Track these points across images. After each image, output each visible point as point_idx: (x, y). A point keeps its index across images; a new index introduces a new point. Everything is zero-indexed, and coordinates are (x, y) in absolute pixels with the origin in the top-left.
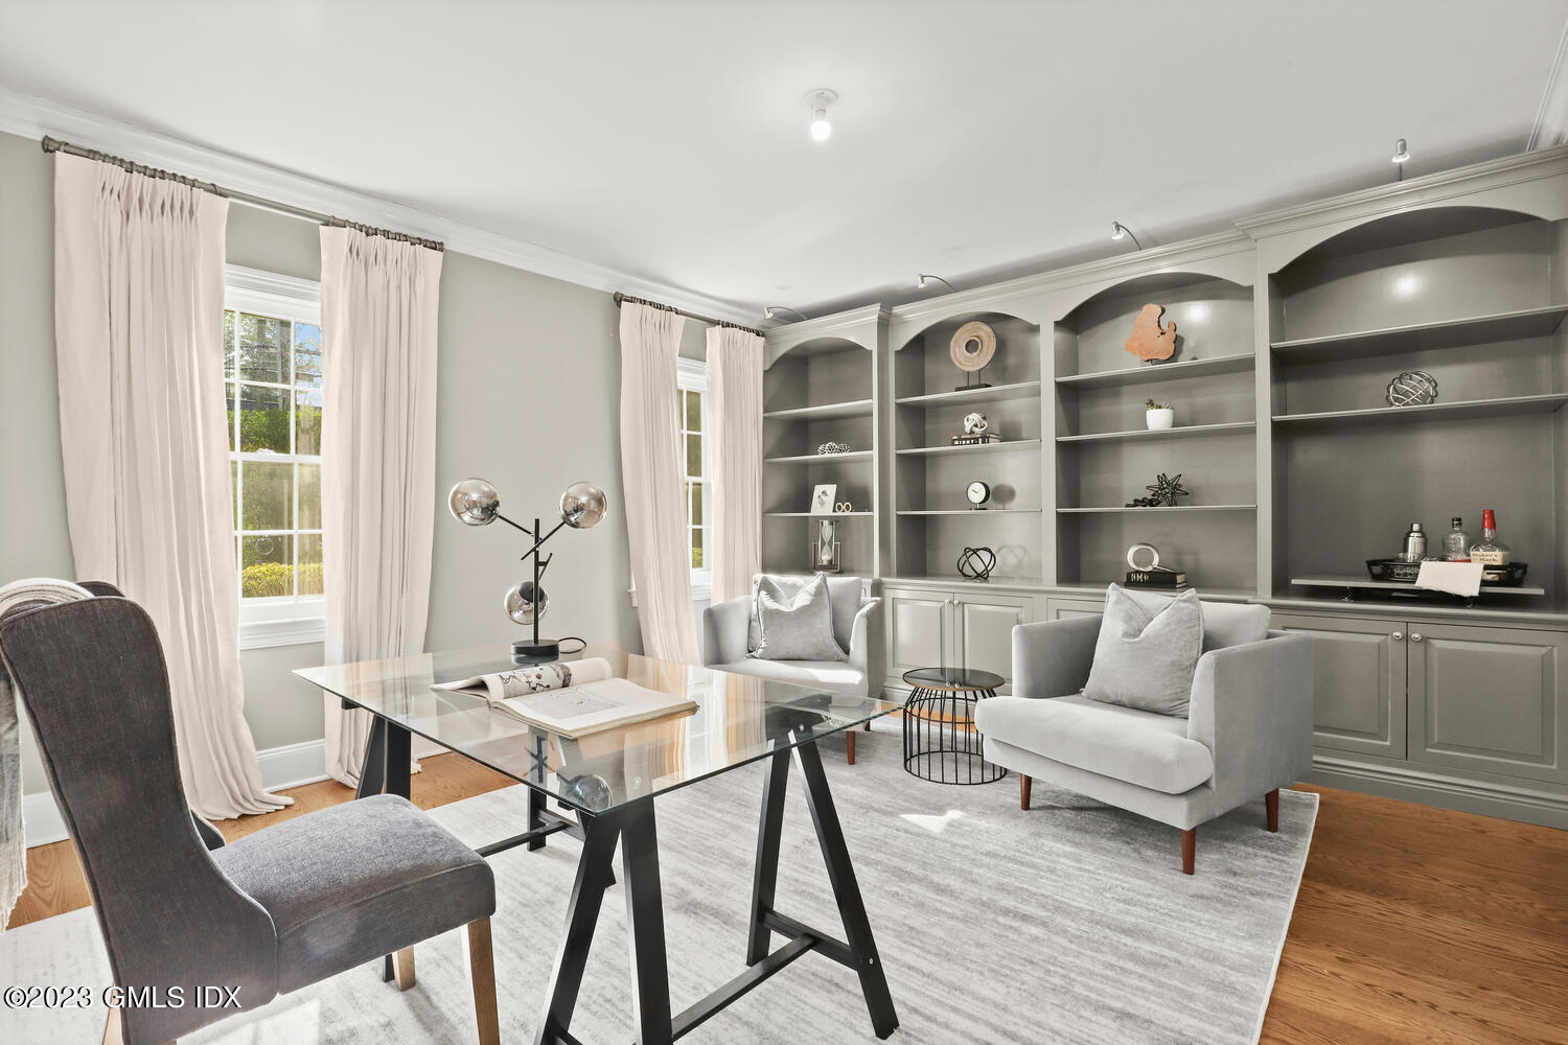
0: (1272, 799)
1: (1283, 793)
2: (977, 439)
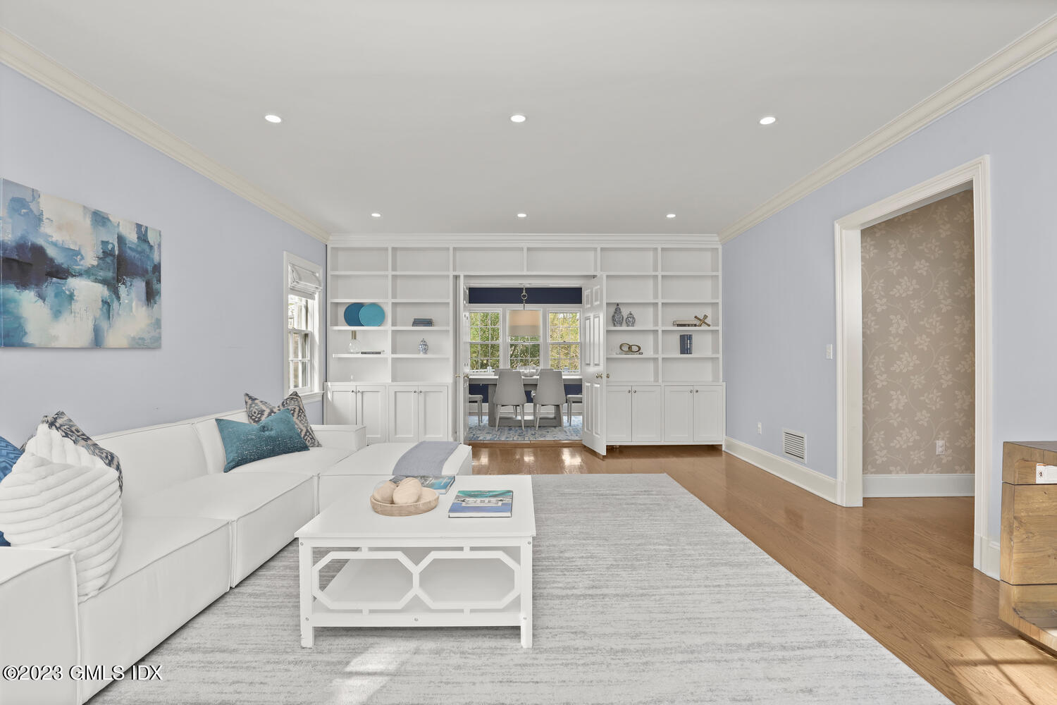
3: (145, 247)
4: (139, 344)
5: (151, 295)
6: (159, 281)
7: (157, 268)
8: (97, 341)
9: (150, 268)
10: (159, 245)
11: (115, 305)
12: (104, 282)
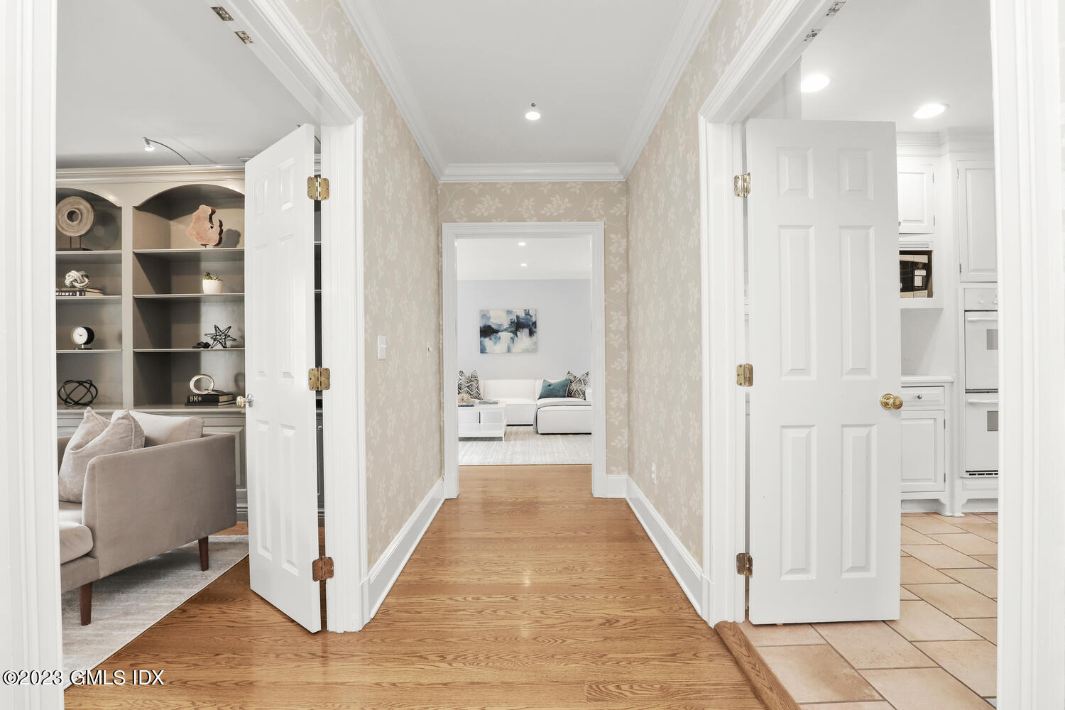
0: (204, 542)
1: (212, 538)
2: (75, 292)
3: (529, 317)
4: (527, 351)
5: (531, 333)
6: (536, 328)
7: (535, 324)
8: (509, 350)
9: (531, 324)
10: (535, 315)
11: (516, 338)
12: (511, 332)
